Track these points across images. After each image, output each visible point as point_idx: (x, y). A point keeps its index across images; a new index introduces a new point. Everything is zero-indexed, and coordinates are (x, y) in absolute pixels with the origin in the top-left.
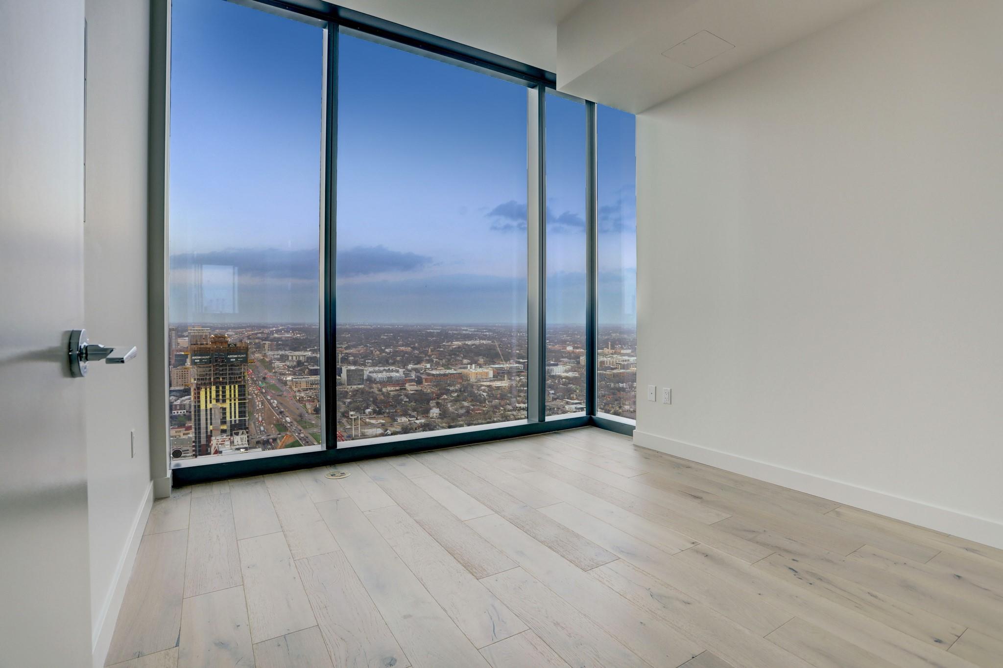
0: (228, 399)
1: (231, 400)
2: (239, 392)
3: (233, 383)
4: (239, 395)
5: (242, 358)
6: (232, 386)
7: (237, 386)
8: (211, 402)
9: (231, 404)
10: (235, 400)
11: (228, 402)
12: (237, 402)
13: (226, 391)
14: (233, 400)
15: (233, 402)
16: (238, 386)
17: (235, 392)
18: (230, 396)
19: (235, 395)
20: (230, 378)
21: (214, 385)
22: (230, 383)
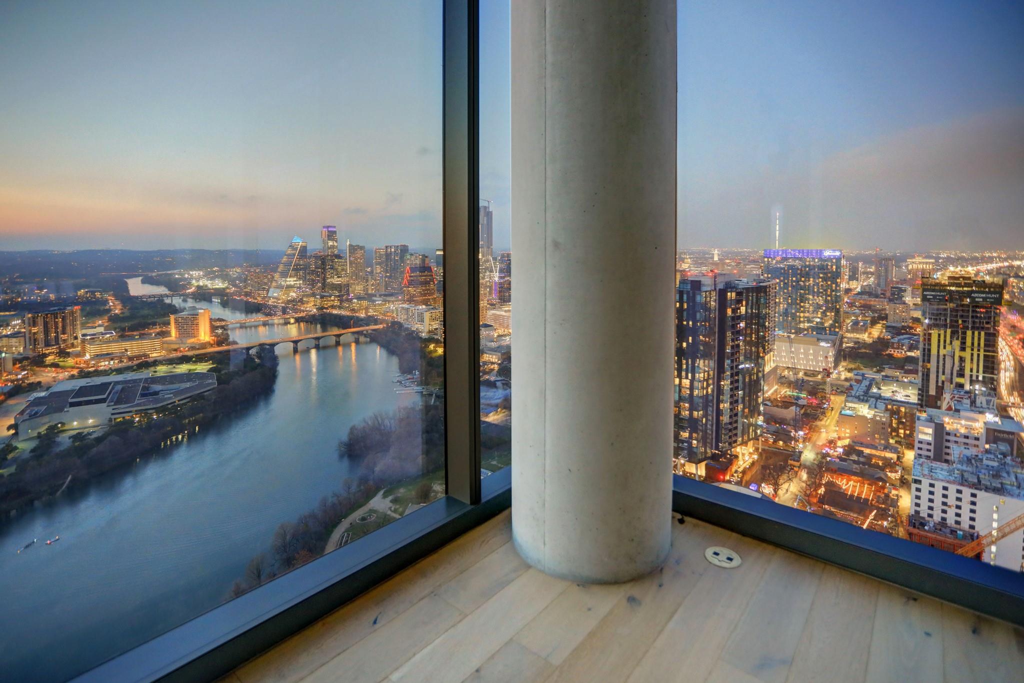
0: (968, 347)
1: (972, 350)
2: (985, 340)
3: (978, 328)
4: (985, 345)
5: (992, 298)
6: (976, 333)
7: (983, 333)
8: (945, 347)
9: (972, 355)
10: (979, 350)
11: (968, 350)
12: (982, 353)
13: (967, 338)
14: (975, 350)
15: (975, 353)
16: (985, 333)
17: (979, 339)
18: (973, 344)
19: (979, 345)
20: (974, 322)
21: (950, 328)
22: (973, 328)
